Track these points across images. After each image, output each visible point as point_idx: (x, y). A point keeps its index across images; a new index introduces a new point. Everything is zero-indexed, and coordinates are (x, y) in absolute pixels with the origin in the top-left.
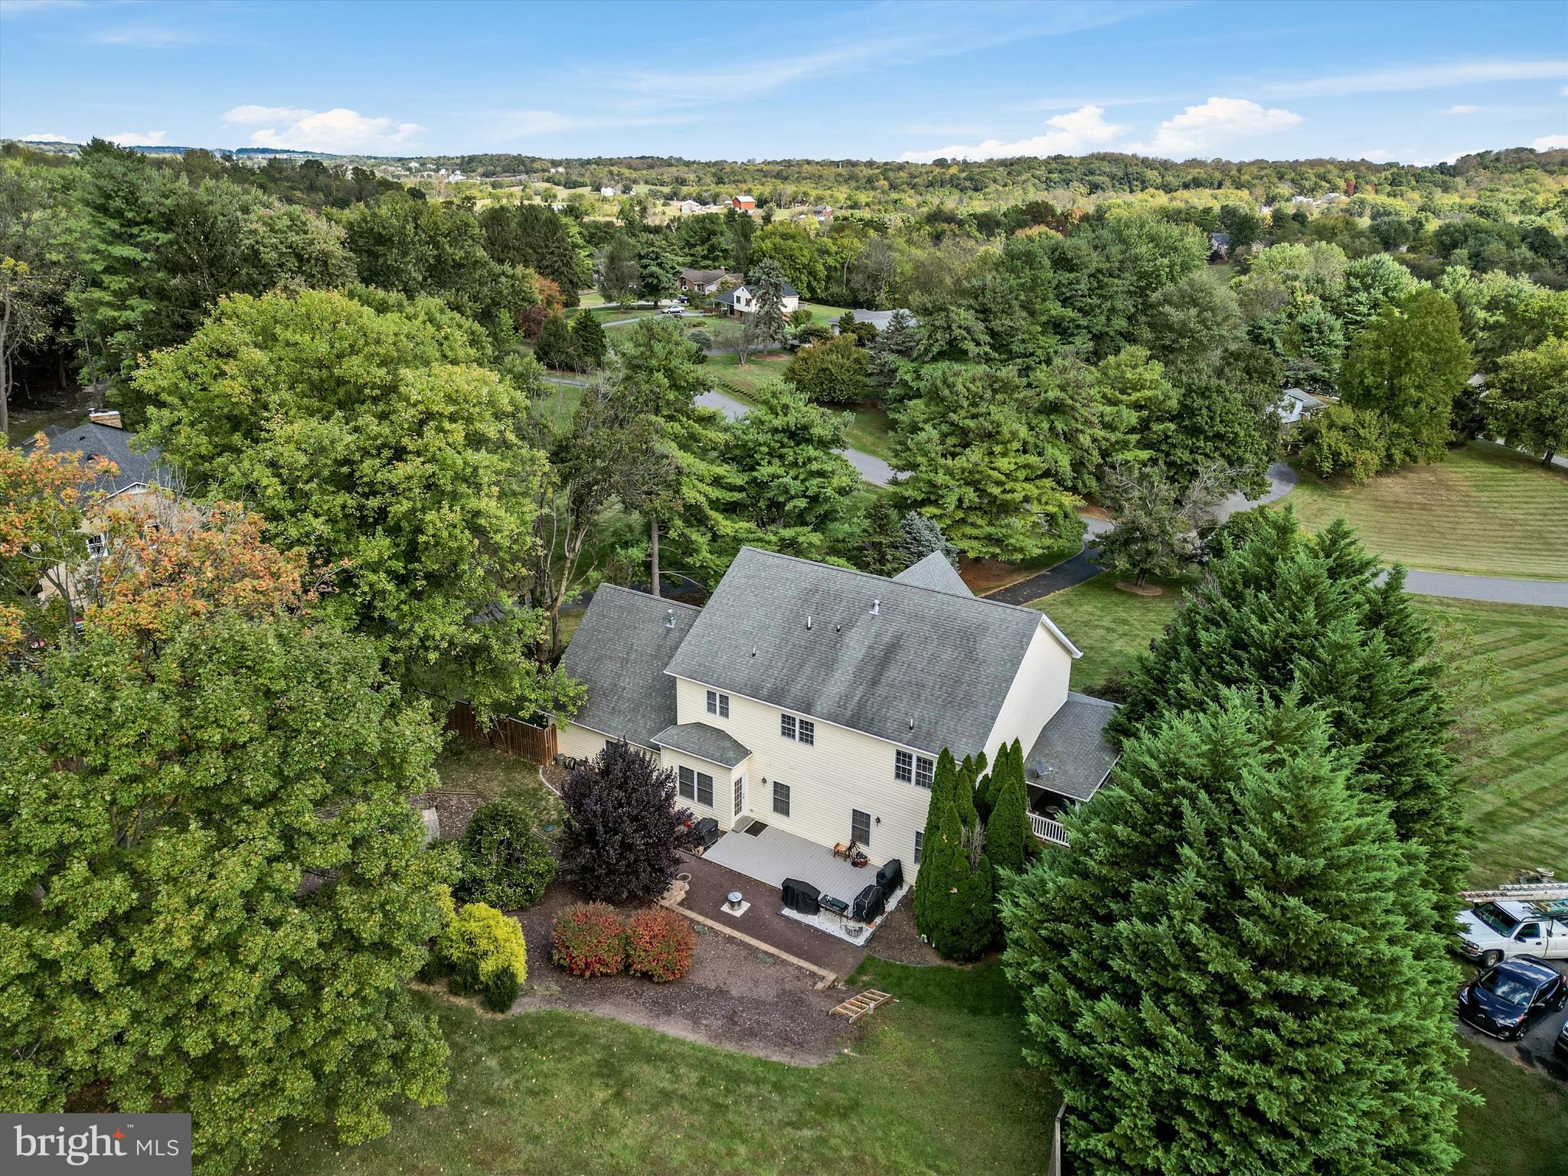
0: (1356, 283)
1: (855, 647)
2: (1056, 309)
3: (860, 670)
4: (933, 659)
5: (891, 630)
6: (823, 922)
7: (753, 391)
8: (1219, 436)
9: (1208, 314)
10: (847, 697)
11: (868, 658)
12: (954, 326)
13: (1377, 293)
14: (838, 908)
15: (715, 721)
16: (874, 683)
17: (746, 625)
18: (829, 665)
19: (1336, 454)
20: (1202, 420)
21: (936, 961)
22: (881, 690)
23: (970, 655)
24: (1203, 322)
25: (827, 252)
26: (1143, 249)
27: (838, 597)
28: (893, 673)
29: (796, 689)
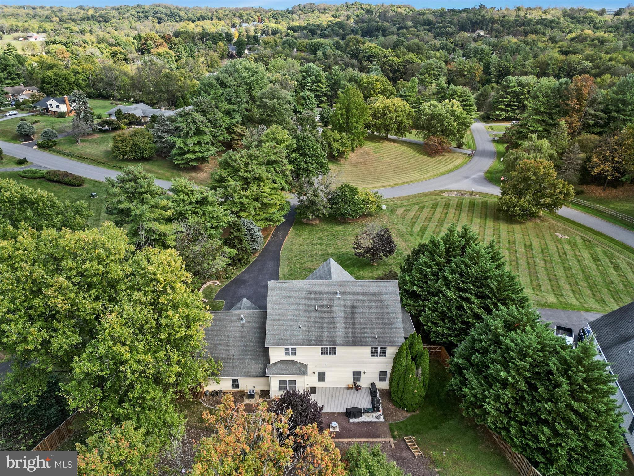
0: (305, 75)
1: (339, 312)
2: (226, 105)
3: (346, 322)
4: (370, 309)
5: (349, 301)
6: (365, 418)
7: (95, 158)
8: (313, 156)
9: (281, 101)
10: (346, 334)
11: (346, 316)
12: (197, 121)
13: (313, 78)
14: (367, 411)
15: (290, 358)
16: (354, 325)
17: (290, 316)
18: (333, 322)
19: (338, 150)
20: (307, 151)
21: (408, 415)
22: (358, 327)
23: (381, 304)
24: (279, 104)
25: (78, 73)
26: (246, 74)
27: (321, 293)
28: (358, 319)
29: (325, 336)
